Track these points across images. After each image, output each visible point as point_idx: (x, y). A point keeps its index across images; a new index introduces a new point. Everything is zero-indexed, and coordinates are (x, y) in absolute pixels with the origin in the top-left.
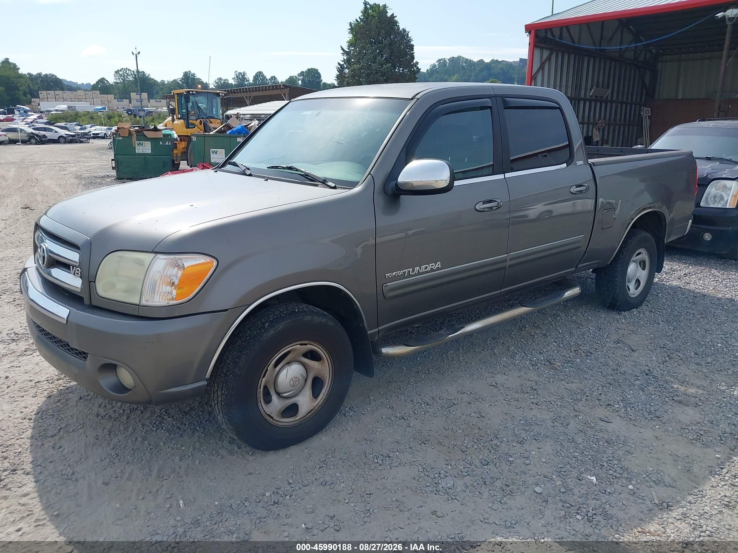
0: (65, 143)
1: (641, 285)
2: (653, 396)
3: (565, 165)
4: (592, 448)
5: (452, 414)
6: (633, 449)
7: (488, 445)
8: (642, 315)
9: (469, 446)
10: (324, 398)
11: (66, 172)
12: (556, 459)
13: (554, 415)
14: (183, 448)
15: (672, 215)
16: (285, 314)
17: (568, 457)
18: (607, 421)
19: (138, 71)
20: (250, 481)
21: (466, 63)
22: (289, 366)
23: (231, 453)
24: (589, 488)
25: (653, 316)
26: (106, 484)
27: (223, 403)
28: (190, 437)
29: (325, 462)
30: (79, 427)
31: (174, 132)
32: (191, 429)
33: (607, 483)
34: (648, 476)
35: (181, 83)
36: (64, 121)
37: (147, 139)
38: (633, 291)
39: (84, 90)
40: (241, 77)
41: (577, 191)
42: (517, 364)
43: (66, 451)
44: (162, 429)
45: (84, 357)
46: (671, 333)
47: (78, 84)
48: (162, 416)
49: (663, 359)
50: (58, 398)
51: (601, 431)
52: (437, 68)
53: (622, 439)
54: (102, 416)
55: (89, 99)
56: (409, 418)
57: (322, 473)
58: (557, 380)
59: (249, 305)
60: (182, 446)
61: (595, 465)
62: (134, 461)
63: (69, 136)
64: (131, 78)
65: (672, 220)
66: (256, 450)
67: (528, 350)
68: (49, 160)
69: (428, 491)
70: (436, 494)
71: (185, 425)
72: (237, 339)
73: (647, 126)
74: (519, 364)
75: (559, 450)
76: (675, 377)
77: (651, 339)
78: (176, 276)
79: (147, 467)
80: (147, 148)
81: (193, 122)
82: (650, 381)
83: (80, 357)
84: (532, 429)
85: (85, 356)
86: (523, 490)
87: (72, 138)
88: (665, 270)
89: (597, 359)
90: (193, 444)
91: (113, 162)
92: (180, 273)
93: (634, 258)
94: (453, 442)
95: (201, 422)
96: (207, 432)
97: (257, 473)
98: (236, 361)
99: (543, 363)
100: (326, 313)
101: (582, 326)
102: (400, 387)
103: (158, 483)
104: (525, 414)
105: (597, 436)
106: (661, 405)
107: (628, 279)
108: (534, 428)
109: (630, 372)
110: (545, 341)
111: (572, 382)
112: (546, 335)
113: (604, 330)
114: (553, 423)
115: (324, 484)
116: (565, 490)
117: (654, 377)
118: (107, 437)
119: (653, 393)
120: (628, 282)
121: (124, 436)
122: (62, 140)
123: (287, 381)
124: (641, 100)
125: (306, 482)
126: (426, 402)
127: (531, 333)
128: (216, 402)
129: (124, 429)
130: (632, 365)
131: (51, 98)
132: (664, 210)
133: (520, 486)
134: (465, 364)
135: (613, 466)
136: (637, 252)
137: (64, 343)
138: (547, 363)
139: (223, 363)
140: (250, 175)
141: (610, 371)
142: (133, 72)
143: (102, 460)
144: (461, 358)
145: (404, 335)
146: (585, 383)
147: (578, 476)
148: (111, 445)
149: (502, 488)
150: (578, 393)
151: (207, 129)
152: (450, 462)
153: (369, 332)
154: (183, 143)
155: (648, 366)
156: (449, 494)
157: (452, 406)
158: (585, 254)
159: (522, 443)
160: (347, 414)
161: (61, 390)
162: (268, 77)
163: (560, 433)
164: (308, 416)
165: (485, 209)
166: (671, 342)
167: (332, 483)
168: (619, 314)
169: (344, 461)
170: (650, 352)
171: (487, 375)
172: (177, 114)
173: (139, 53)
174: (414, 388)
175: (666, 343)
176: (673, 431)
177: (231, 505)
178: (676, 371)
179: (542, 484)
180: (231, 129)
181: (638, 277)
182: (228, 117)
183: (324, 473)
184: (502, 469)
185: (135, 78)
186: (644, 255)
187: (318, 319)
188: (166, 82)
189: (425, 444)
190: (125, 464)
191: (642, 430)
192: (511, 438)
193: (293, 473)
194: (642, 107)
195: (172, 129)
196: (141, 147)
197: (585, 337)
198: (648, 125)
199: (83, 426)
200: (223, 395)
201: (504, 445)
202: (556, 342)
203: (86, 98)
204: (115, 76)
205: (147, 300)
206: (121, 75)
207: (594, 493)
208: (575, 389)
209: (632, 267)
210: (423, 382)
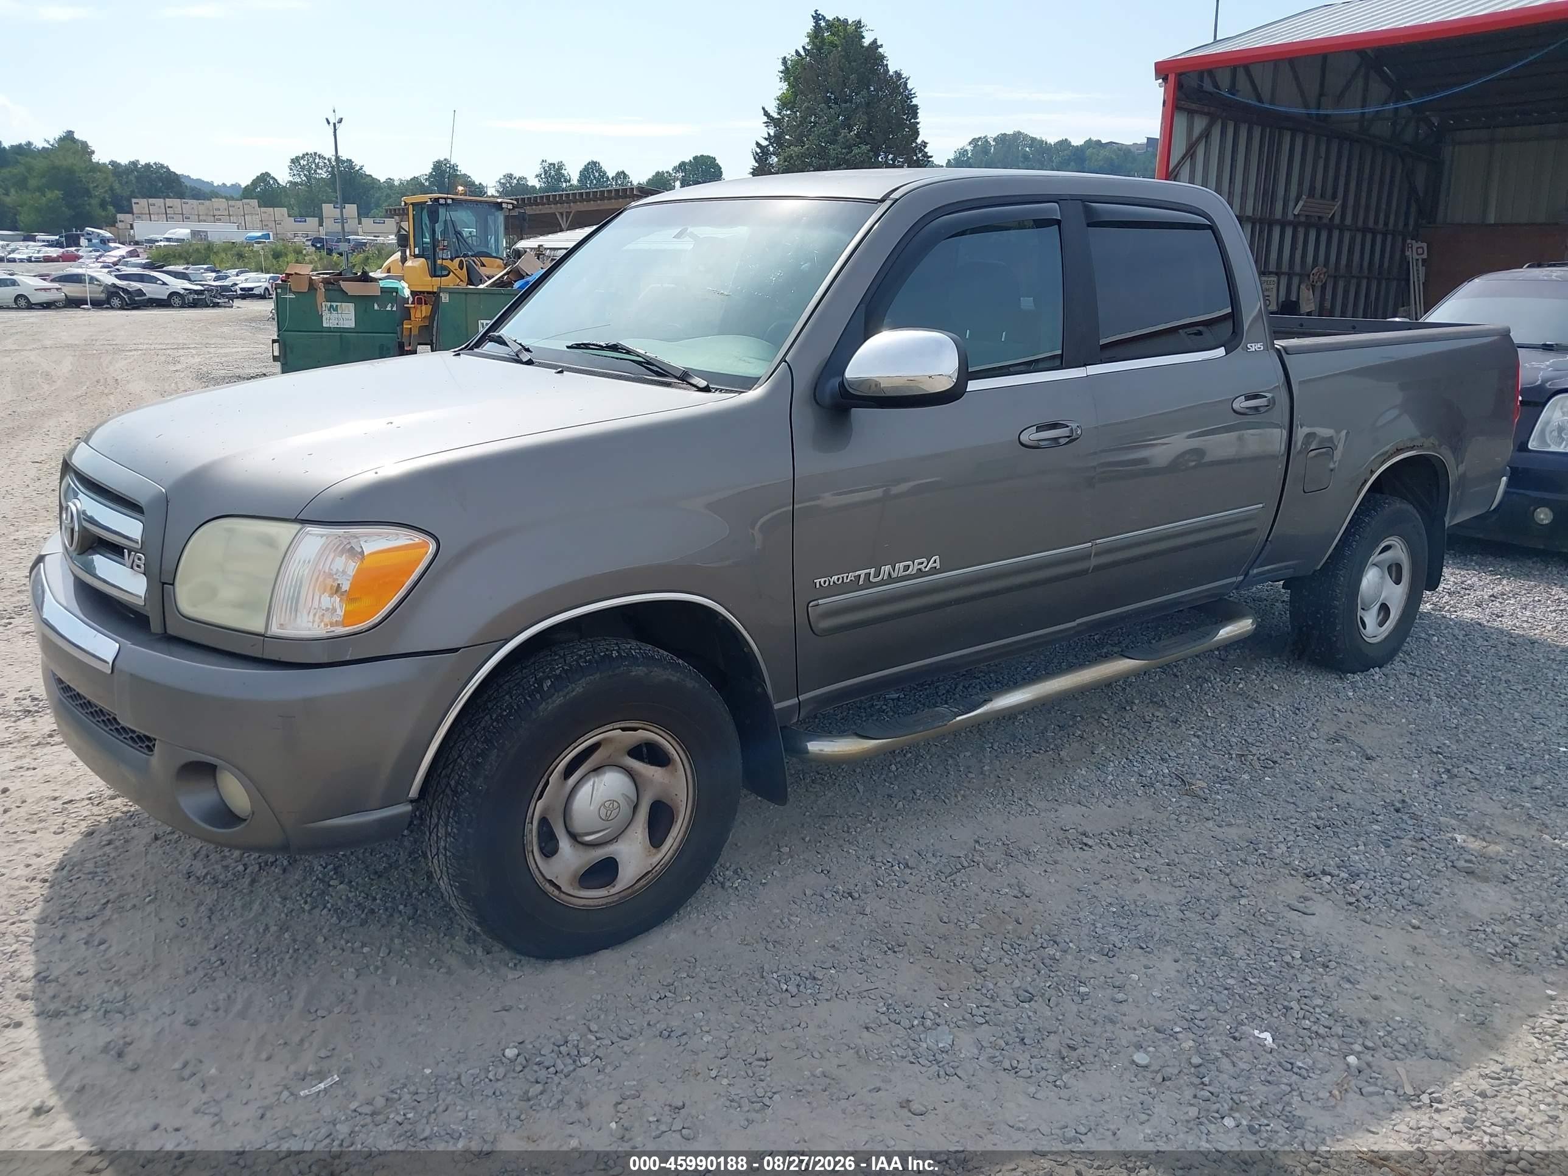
0: (182, 306)
1: (1392, 616)
2: (1410, 859)
3: (1221, 352)
4: (1266, 970)
5: (960, 888)
6: (1360, 973)
7: (1035, 957)
8: (1391, 682)
9: (992, 959)
10: (675, 847)
11: (178, 367)
12: (1184, 991)
13: (1184, 894)
14: (365, 950)
15: (1462, 468)
16: (590, 661)
17: (1211, 988)
18: (1305, 910)
19: (337, 158)
20: (505, 1024)
21: (1031, 147)
22: (598, 775)
23: (469, 962)
24: (1256, 1058)
25: (1416, 685)
26: (194, 1024)
27: (448, 854)
28: (383, 926)
29: (672, 988)
30: (148, 899)
31: (405, 285)
32: (386, 909)
33: (1297, 1046)
34: (1389, 1033)
35: (427, 184)
36: (182, 261)
37: (346, 297)
38: (1374, 630)
39: (227, 199)
40: (554, 173)
41: (1247, 408)
42: (1110, 783)
43: (113, 951)
44: (325, 907)
45: (148, 747)
46: (1455, 721)
47: (215, 184)
48: (327, 879)
49: (1436, 777)
50: (109, 837)
51: (1289, 932)
52: (969, 158)
53: (1335, 949)
54: (198, 878)
55: (237, 216)
56: (863, 896)
57: (663, 1011)
58: (1197, 819)
59: (507, 641)
60: (363, 945)
61: (1270, 1007)
62: (257, 976)
63: (190, 293)
64: (323, 174)
65: (1463, 477)
66: (523, 958)
67: (1135, 753)
68: (146, 341)
69: (895, 1057)
70: (913, 1063)
71: (375, 899)
72: (481, 715)
73: (1419, 281)
74: (1113, 782)
75: (1192, 971)
76: (1461, 817)
77: (1411, 734)
78: (344, 572)
79: (285, 989)
80: (346, 316)
81: (445, 263)
82: (1404, 826)
83: (141, 747)
84: (1134, 924)
85: (151, 745)
86: (1106, 1057)
87: (196, 297)
88: (1449, 587)
89: (1286, 776)
90: (388, 941)
91: (276, 345)
92: (352, 567)
93: (1375, 558)
94: (956, 951)
95: (410, 894)
96: (420, 916)
97: (522, 1006)
98: (477, 762)
99: (1167, 780)
100: (681, 661)
101: (1259, 703)
102: (849, 828)
103: (305, 1024)
104: (1120, 892)
105: (1279, 943)
106: (1428, 878)
107: (1362, 603)
108: (1139, 922)
109: (1359, 804)
110: (1175, 735)
111: (1230, 825)
112: (1177, 720)
113: (1305, 713)
114: (1182, 911)
115: (667, 1034)
116: (1200, 1061)
117: (1413, 816)
118: (203, 922)
119: (1409, 851)
120: (1363, 609)
121: (240, 920)
122: (177, 301)
123: (592, 808)
124: (1406, 225)
125: (627, 1030)
126: (902, 861)
127: (1144, 717)
128: (434, 851)
129: (243, 907)
130: (1365, 790)
131: (158, 214)
132: (1446, 455)
133: (1100, 1050)
134: (994, 781)
135: (1312, 1010)
136: (1383, 545)
137: (108, 717)
138: (1176, 782)
139: (451, 766)
140: (530, 362)
141: (1315, 802)
142: (329, 160)
143: (188, 973)
144: (986, 768)
145: (864, 715)
146: (1257, 827)
147: (1232, 1031)
148: (212, 940)
149: (1060, 1052)
150: (1242, 849)
151: (473, 278)
152: (947, 992)
153: (777, 706)
154: (424, 307)
155: (1400, 791)
156: (941, 1064)
157: (959, 871)
158: (1264, 545)
159: (1110, 954)
160: (728, 884)
161: (117, 819)
162: (611, 174)
163: (1197, 934)
164: (637, 886)
165: (1040, 443)
166: (1454, 741)
167: (684, 1034)
168: (1341, 678)
169: (714, 985)
170: (1406, 761)
171: (1042, 805)
172: (412, 246)
173: (340, 121)
174: (880, 830)
175: (1444, 744)
176: (1451, 935)
177: (459, 1078)
178: (1464, 805)
179: (1149, 1046)
180: (523, 277)
181: (1385, 599)
182: (518, 254)
183: (668, 1011)
184: (1063, 1011)
185: (332, 173)
186: (1399, 552)
187: (660, 675)
188: (397, 183)
189: (895, 952)
190: (237, 983)
191: (1382, 932)
192: (1087, 944)
193: (600, 1009)
194: (1409, 241)
195: (401, 278)
196: (334, 315)
197: (1262, 726)
198: (1422, 280)
199: (156, 898)
200: (450, 834)
201: (1069, 957)
202: (1198, 737)
203: (229, 215)
204: (291, 169)
205: (282, 625)
206: (303, 168)
207: (1265, 1069)
208: (1236, 838)
209: (1371, 578)
210: (900, 818)
